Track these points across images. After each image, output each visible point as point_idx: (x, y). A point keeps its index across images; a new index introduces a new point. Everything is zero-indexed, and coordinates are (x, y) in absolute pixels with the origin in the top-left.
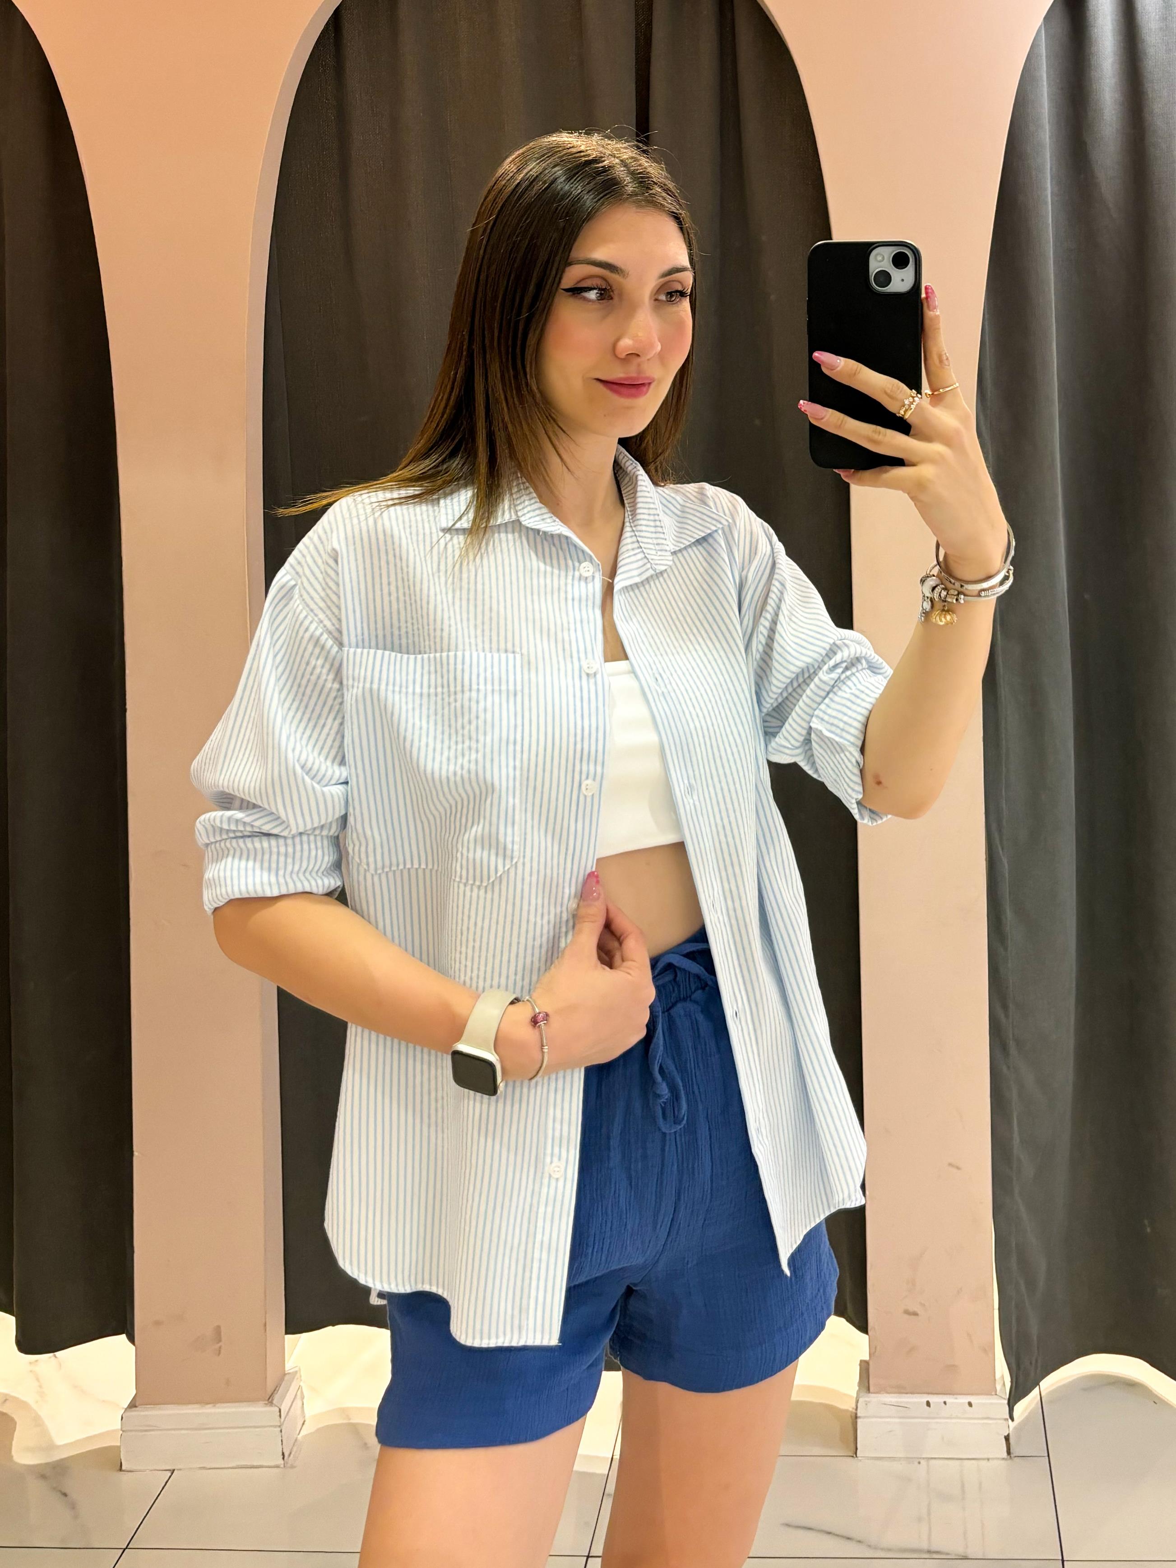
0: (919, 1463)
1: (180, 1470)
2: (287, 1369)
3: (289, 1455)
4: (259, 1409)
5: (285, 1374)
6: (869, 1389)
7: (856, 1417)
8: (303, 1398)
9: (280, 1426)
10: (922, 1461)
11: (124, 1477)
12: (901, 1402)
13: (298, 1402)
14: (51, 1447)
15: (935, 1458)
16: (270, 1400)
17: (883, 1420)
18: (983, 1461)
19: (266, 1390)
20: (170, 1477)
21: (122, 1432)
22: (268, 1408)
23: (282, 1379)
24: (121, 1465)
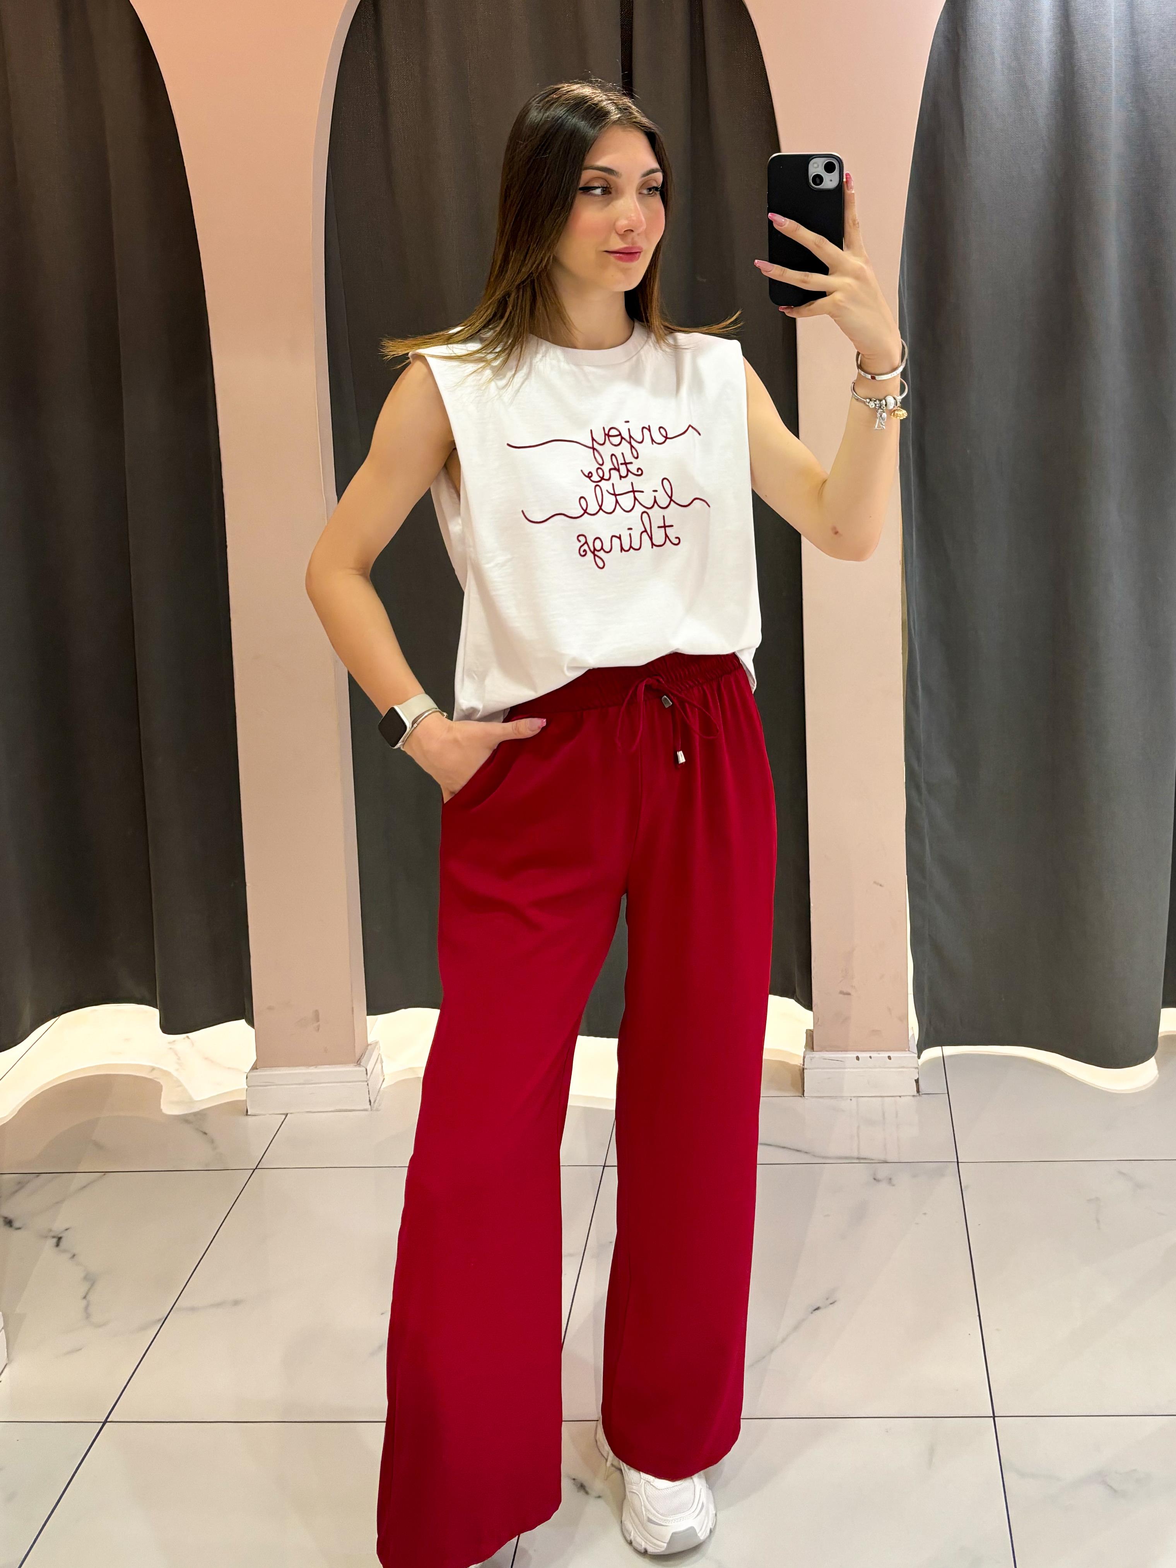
0: (851, 1100)
1: (291, 1113)
2: (369, 1042)
3: (375, 1101)
4: (351, 1068)
5: (368, 1045)
6: (813, 1048)
7: (803, 1069)
8: (382, 1062)
9: (366, 1081)
10: (853, 1099)
11: (249, 1119)
12: (837, 1057)
13: (378, 1066)
14: (192, 1101)
15: (863, 1097)
16: (358, 1063)
17: (824, 1070)
18: (899, 1097)
19: (355, 1056)
20: (285, 1119)
21: (247, 1087)
22: (357, 1068)
23: (366, 1049)
24: (247, 1111)
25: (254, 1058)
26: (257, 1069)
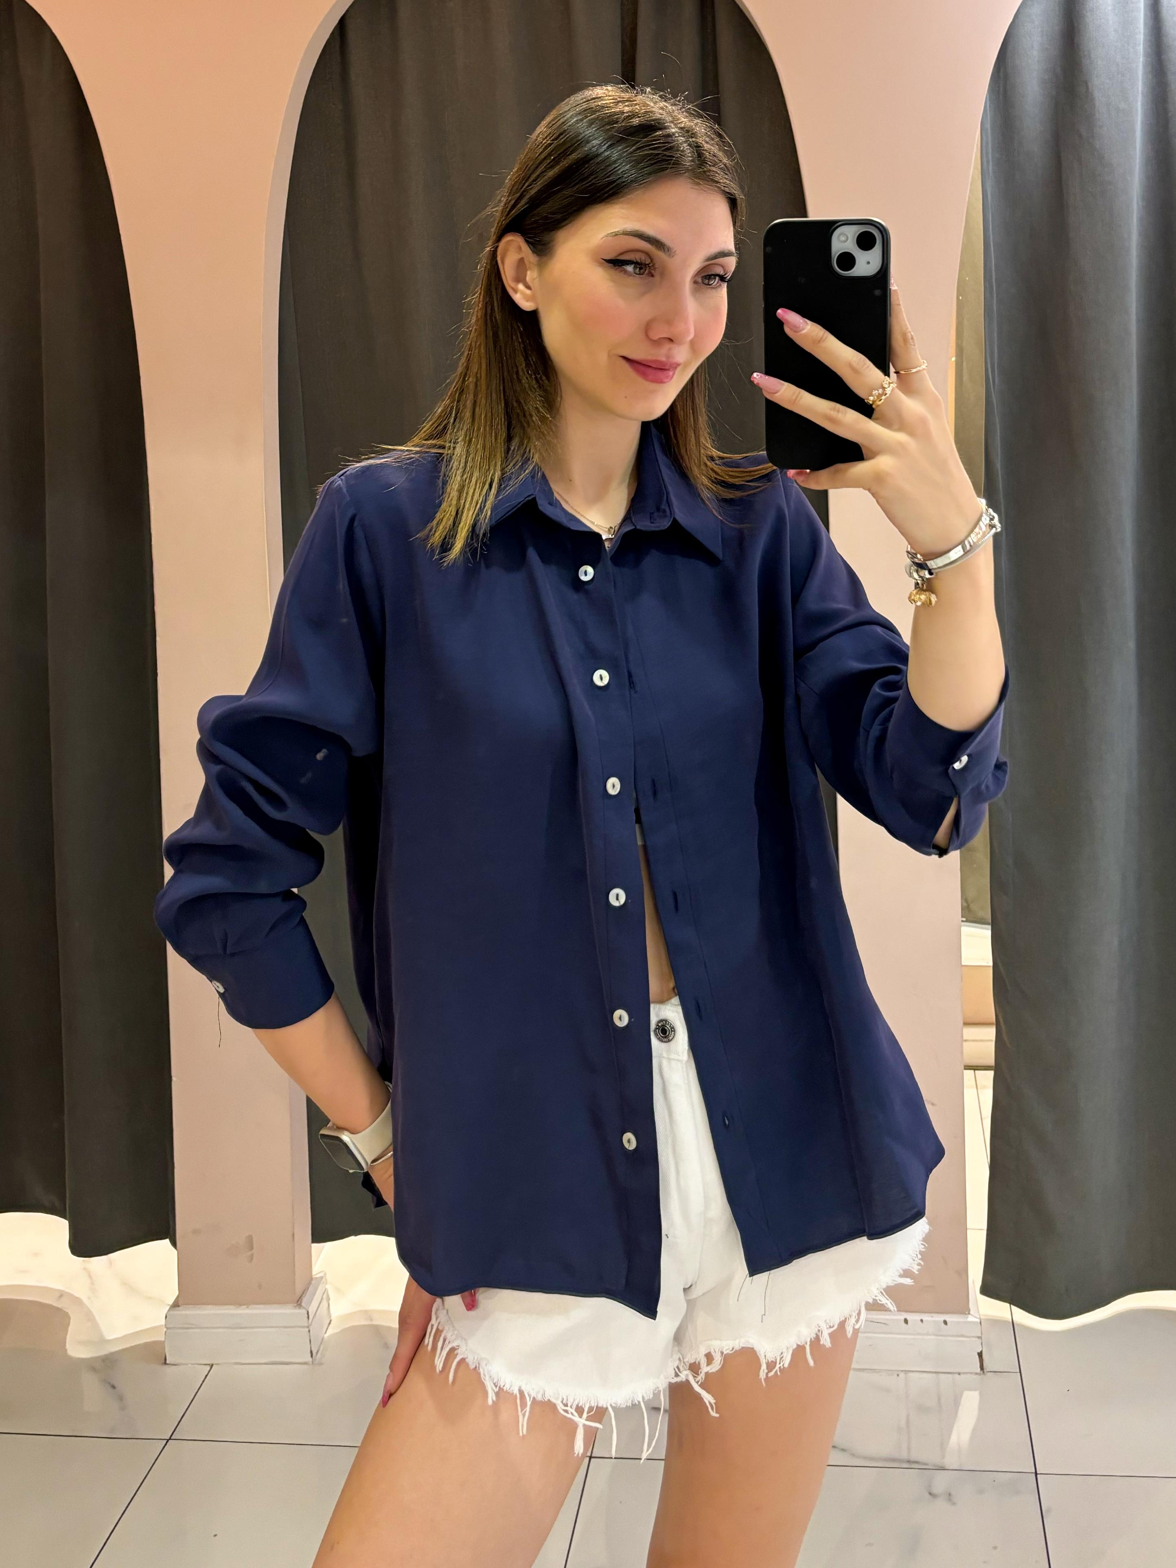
0: (898, 1375)
1: (217, 1364)
2: (314, 1273)
3: (317, 1353)
4: (289, 1311)
5: (312, 1279)
8: (328, 1299)
9: (308, 1327)
10: (902, 1375)
11: (168, 1370)
12: (880, 1319)
13: (325, 1303)
15: (913, 1371)
16: (298, 1303)
18: (957, 1376)
19: (295, 1294)
20: (210, 1371)
21: (165, 1329)
22: (297, 1311)
23: (310, 1283)
24: (165, 1359)
25: (176, 1293)
26: (179, 1306)
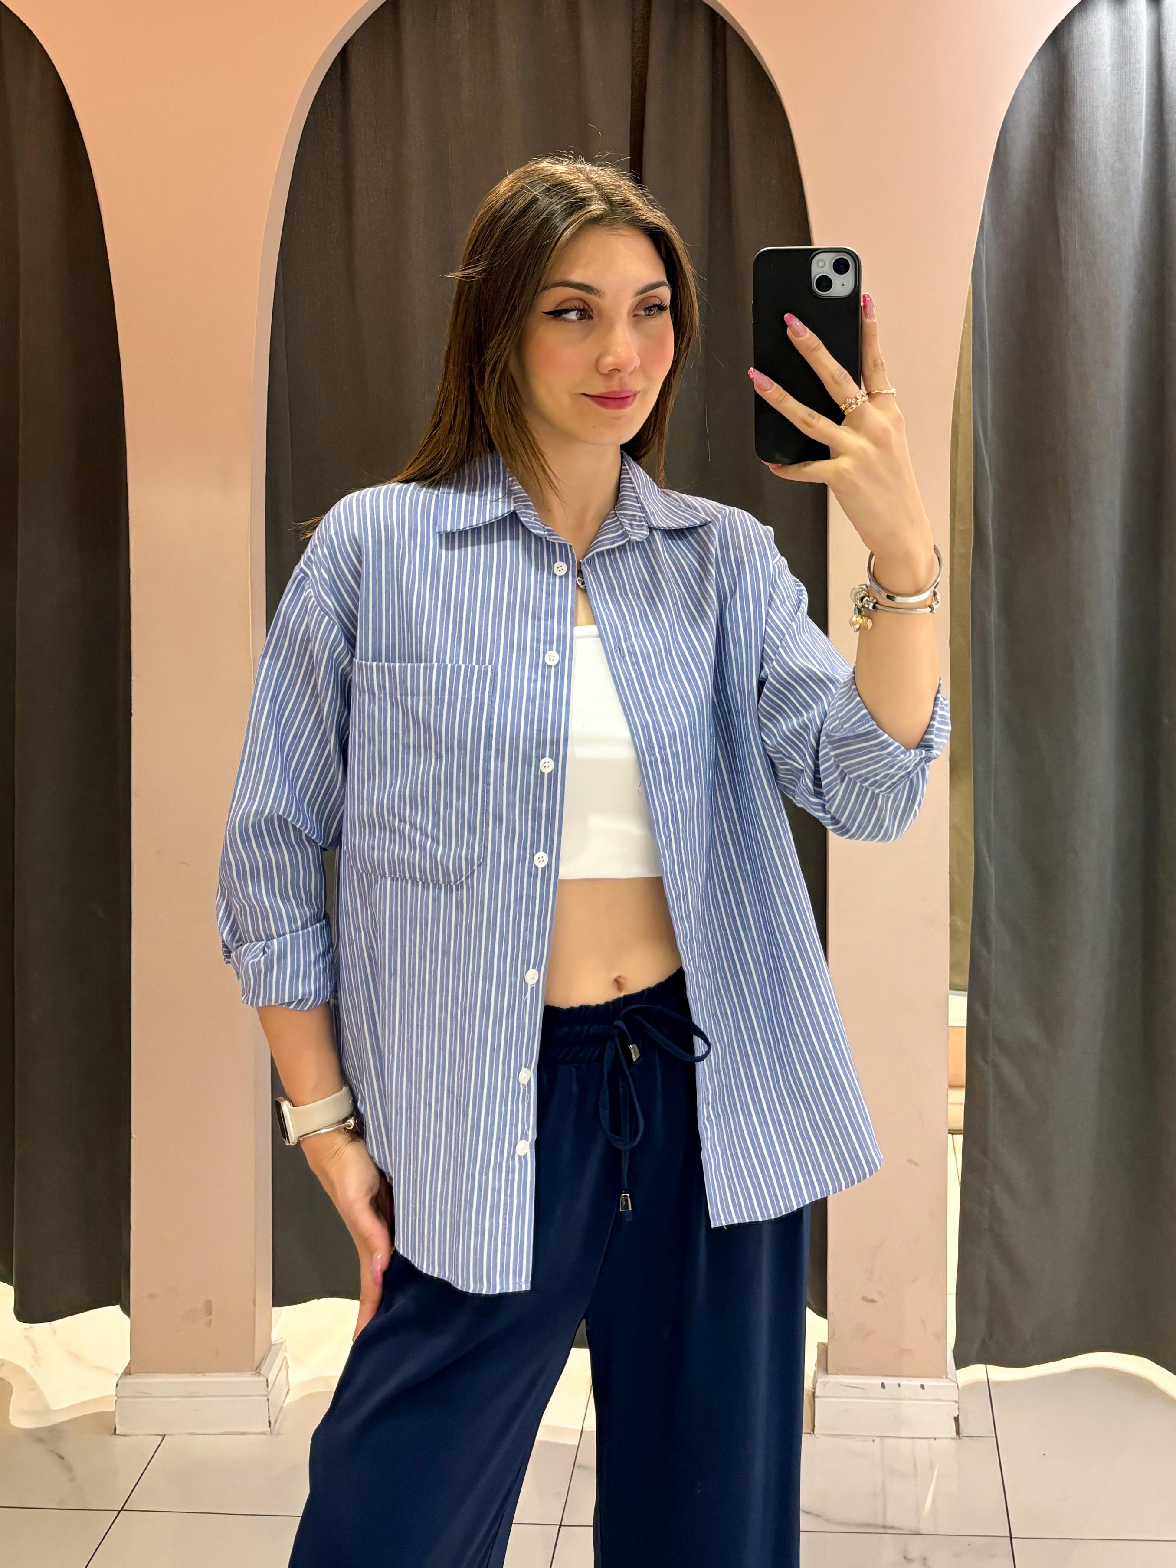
0: (873, 1441)
1: (171, 1435)
2: (273, 1341)
3: (275, 1422)
4: (247, 1378)
5: (272, 1345)
6: (826, 1370)
7: (814, 1397)
8: (286, 1369)
9: (267, 1395)
10: (877, 1440)
11: (118, 1441)
12: (857, 1383)
13: (283, 1372)
14: (47, 1413)
15: (888, 1437)
16: (257, 1370)
17: (840, 1399)
18: (933, 1440)
19: (254, 1361)
20: (161, 1442)
21: (116, 1398)
22: (256, 1379)
23: (269, 1351)
24: (115, 1429)
25: (128, 1359)
26: (130, 1374)
